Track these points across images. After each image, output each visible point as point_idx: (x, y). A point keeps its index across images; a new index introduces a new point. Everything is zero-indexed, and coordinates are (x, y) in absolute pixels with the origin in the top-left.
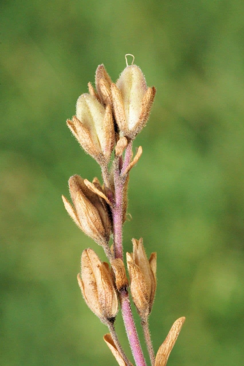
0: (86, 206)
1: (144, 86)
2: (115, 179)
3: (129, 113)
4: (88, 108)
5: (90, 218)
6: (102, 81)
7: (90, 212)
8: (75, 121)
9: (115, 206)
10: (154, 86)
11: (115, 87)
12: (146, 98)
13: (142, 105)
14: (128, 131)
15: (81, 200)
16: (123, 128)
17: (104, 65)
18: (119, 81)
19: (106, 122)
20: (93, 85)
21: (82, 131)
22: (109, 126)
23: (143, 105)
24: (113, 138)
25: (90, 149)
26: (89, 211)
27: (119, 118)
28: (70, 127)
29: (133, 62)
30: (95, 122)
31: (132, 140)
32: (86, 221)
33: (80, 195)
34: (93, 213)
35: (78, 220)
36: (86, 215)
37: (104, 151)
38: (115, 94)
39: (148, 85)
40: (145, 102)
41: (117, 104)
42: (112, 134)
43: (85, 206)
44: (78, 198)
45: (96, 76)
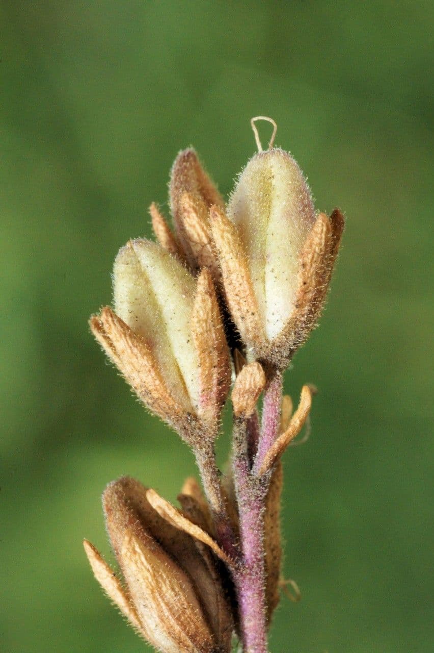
0: (151, 571)
1: (307, 209)
2: (237, 484)
3: (265, 290)
4: (147, 281)
5: (167, 604)
6: (187, 200)
7: (164, 589)
8: (107, 321)
9: (243, 564)
10: (339, 209)
11: (219, 218)
12: (311, 246)
13: (301, 267)
14: (267, 345)
15: (135, 552)
16: (250, 336)
17: (197, 149)
18: (234, 197)
19: (199, 322)
20: (164, 211)
21: (129, 351)
22: (210, 331)
23: (304, 265)
24: (221, 367)
25: (156, 401)
26: (163, 585)
27: (236, 307)
28: (99, 337)
29: (272, 140)
30: (170, 321)
31: (281, 370)
32: (155, 615)
33: (134, 539)
34: (173, 589)
35: (135, 611)
36: (154, 598)
37: (199, 407)
38: (222, 237)
39: (319, 206)
40: (310, 256)
41: (227, 266)
42: (220, 354)
43: (148, 570)
44: (128, 549)
45: (171, 185)
